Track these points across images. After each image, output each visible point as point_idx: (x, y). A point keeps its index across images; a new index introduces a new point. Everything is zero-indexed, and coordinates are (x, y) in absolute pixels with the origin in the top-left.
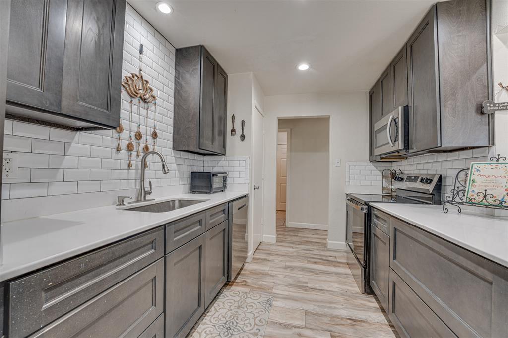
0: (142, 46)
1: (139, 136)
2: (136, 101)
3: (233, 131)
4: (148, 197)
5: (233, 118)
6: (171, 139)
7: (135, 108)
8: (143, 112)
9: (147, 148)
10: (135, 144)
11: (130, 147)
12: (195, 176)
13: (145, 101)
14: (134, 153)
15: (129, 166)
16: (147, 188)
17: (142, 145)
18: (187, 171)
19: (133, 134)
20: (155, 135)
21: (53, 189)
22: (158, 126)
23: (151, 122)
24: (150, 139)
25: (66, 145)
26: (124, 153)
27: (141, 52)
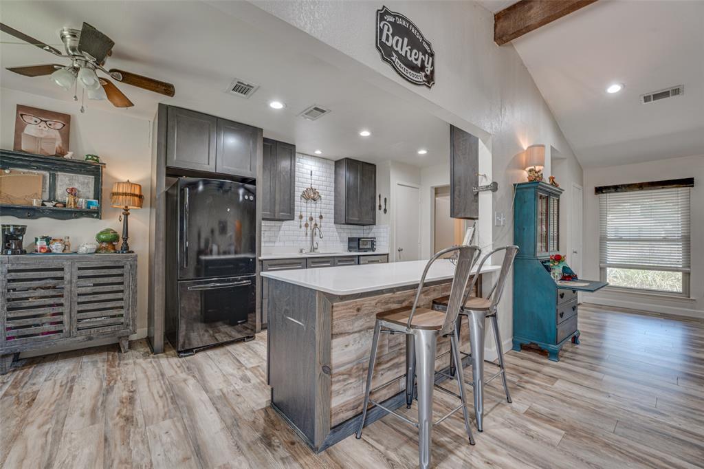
0: (311, 172)
1: (311, 219)
2: (309, 201)
3: (380, 206)
4: (316, 250)
5: (380, 196)
6: (333, 217)
7: (309, 205)
8: (313, 205)
9: (316, 225)
10: (309, 223)
11: (306, 225)
12: (350, 240)
13: (314, 200)
14: (309, 228)
15: (307, 234)
16: (315, 245)
17: (313, 223)
18: (346, 236)
19: (308, 218)
20: (321, 217)
21: (277, 244)
22: (324, 211)
23: (318, 210)
24: (318, 219)
25: (280, 226)
26: (303, 228)
27: (311, 175)
